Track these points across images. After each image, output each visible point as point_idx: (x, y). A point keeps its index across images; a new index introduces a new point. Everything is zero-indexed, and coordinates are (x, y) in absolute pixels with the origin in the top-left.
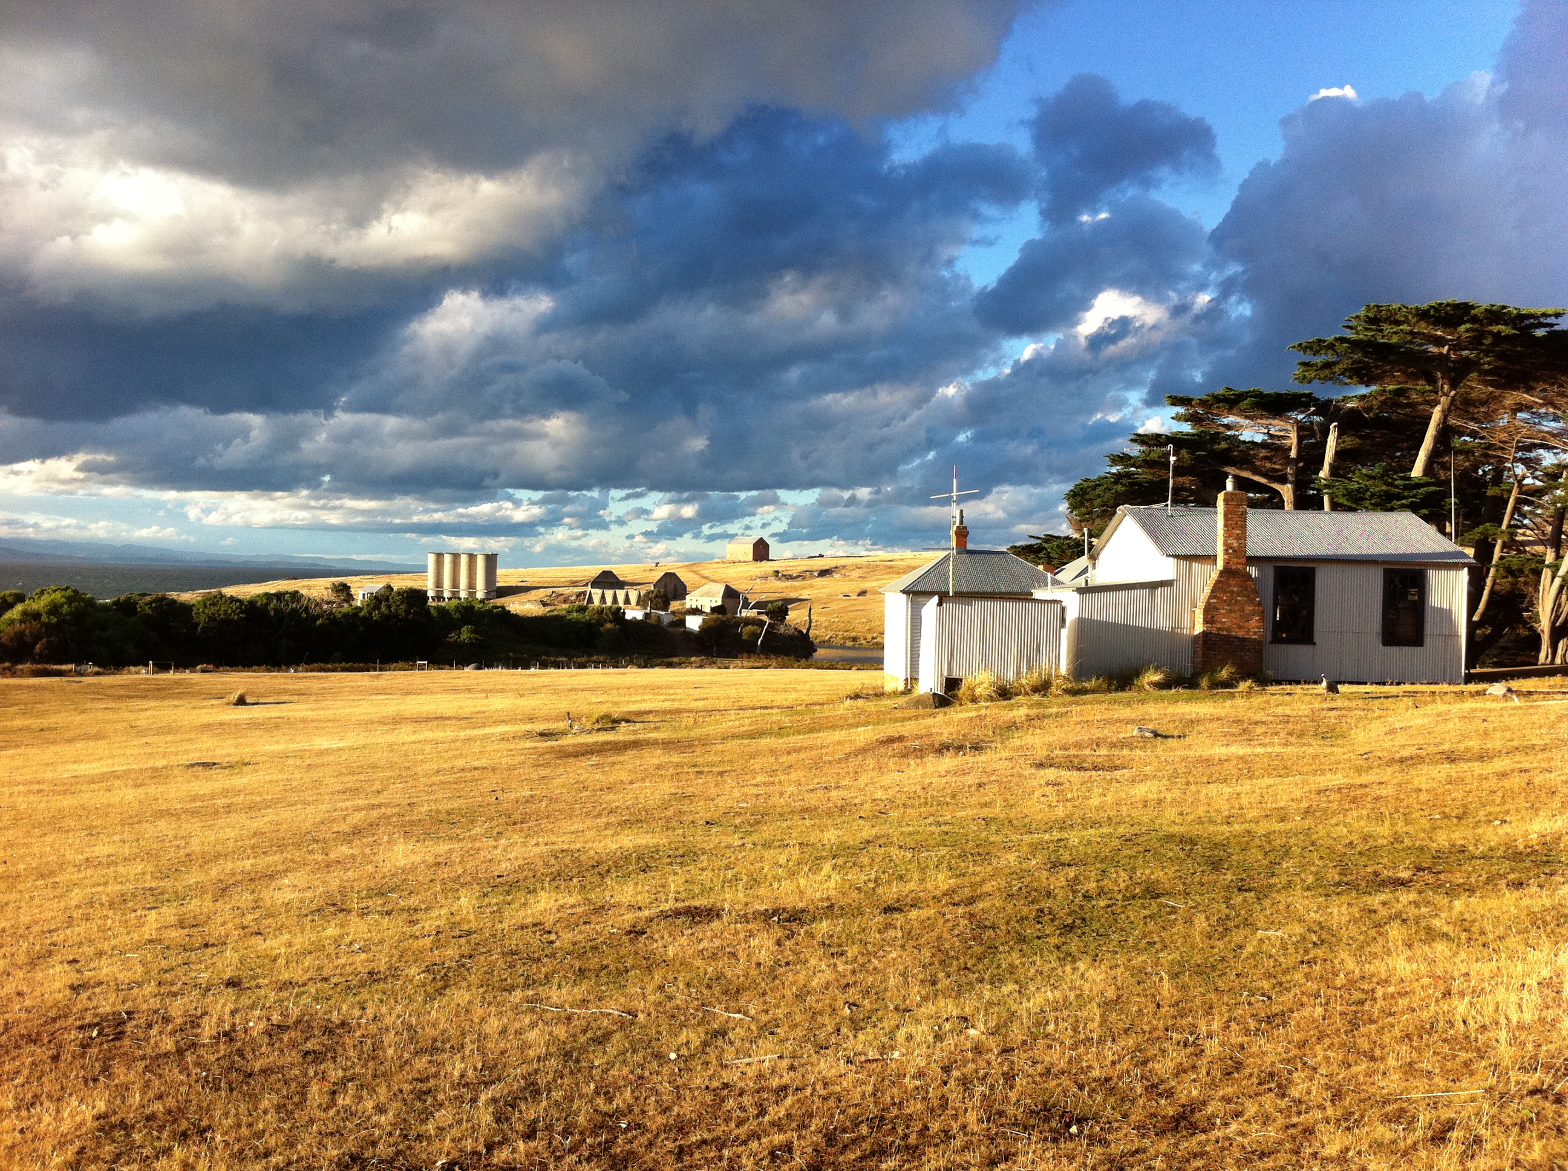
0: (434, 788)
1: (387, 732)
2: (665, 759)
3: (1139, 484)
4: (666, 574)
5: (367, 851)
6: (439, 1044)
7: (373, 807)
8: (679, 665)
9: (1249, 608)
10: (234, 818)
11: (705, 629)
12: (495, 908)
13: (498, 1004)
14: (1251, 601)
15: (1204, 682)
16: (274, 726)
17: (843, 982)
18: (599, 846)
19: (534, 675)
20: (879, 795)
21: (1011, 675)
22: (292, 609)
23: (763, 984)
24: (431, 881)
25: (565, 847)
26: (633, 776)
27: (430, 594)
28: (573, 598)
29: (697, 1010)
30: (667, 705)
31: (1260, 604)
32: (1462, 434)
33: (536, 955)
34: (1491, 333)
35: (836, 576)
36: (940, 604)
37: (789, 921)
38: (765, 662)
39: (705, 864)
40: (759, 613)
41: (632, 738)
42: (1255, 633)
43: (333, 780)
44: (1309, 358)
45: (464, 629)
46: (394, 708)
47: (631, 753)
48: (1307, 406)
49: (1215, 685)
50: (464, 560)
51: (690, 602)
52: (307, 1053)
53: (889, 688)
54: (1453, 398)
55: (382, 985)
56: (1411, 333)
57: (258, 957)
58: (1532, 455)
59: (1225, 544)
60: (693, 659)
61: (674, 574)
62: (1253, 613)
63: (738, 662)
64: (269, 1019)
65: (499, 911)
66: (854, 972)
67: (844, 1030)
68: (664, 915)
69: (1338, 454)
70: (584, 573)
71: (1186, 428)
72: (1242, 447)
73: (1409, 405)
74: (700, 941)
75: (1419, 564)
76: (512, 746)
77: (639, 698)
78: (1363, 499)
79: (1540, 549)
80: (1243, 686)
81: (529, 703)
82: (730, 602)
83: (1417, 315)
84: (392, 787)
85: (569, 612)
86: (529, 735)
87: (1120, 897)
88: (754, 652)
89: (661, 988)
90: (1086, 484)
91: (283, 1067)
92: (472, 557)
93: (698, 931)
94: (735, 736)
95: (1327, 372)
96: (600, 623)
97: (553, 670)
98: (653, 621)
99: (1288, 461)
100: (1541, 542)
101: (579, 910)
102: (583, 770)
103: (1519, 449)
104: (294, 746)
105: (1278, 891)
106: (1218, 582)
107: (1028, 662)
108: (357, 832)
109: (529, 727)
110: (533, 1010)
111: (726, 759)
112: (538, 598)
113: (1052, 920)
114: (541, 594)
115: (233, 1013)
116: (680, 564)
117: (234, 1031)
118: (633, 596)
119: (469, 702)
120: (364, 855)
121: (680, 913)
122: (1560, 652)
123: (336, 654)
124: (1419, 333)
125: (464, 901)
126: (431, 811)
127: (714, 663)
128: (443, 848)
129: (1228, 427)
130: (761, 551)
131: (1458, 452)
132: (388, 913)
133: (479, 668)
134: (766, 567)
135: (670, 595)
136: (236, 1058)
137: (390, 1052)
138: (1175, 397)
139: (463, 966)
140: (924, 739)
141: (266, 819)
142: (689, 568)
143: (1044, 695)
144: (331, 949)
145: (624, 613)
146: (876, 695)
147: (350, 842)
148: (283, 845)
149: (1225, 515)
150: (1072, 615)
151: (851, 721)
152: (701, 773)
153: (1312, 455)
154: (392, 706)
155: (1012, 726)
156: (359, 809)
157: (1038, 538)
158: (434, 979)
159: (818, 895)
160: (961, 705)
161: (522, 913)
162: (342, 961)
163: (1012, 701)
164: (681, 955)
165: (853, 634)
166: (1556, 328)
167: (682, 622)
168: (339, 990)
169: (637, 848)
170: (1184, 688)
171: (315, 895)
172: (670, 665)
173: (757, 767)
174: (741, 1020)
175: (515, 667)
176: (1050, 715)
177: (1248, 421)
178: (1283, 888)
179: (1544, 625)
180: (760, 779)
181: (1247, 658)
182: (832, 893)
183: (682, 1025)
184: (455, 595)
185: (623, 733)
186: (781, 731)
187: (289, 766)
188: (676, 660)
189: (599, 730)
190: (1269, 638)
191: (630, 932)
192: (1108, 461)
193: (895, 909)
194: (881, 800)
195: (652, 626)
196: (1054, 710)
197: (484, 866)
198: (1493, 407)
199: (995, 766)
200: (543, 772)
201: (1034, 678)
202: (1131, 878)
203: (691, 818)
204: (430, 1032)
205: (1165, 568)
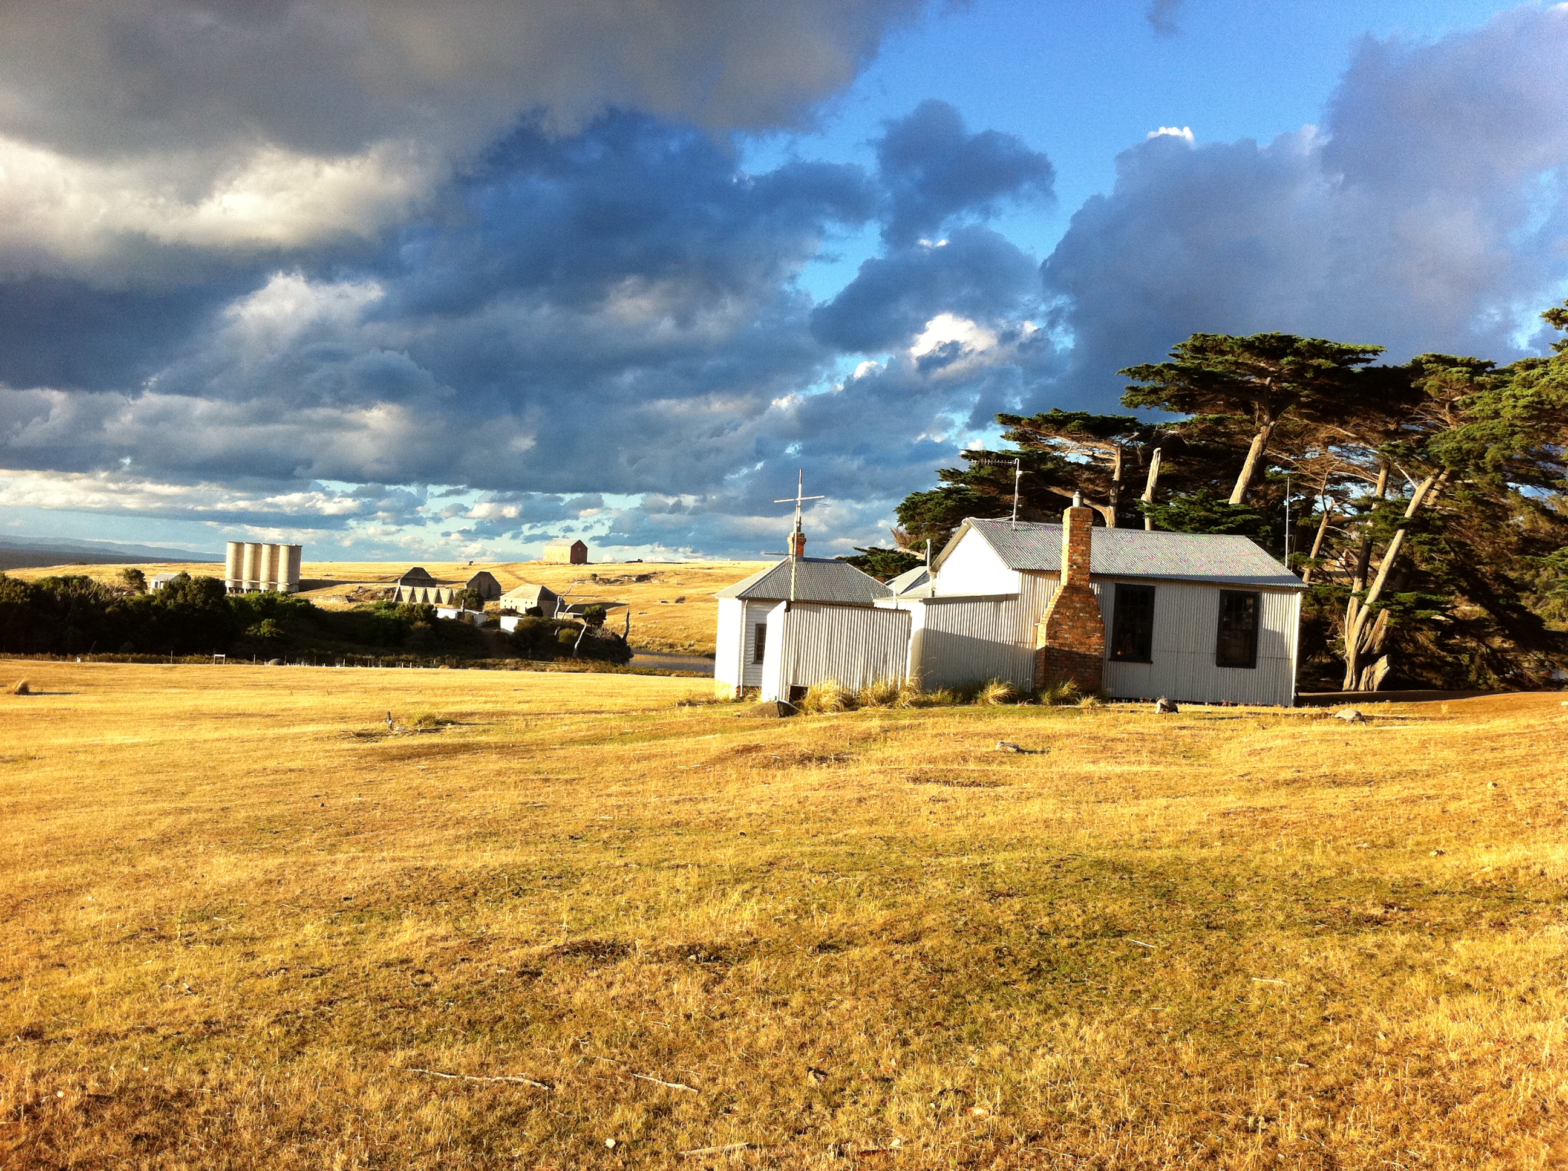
0: (248, 791)
1: (185, 728)
2: (503, 764)
3: (969, 500)
4: (481, 573)
5: (181, 862)
6: (308, 1125)
7: (182, 811)
8: (494, 667)
9: (1091, 625)
10: (22, 819)
11: (520, 631)
12: (348, 939)
13: (375, 1069)
14: (1093, 618)
15: (1046, 697)
16: (60, 718)
17: (796, 1041)
18: (459, 862)
19: (340, 672)
20: (753, 808)
21: (857, 686)
22: (80, 594)
23: (699, 1043)
24: (265, 903)
25: (419, 864)
26: (473, 783)
27: (229, 584)
28: (381, 594)
29: (626, 1078)
30: (489, 707)
31: (1101, 621)
32: (1275, 464)
33: (411, 1002)
34: (1311, 366)
35: (655, 581)
36: (788, 610)
37: (709, 960)
38: (583, 666)
39: (588, 887)
40: (575, 617)
41: (462, 741)
42: (1096, 650)
43: (131, 779)
44: (1137, 383)
45: (265, 621)
46: (190, 703)
47: (464, 757)
48: (1130, 431)
49: (1056, 701)
50: (265, 551)
51: (504, 602)
52: (138, 1138)
53: (720, 695)
54: (1272, 428)
55: (222, 1040)
56: (1236, 363)
57: (63, 997)
58: (1341, 487)
59: (1070, 560)
60: (507, 661)
61: (488, 575)
62: (1095, 630)
63: (554, 665)
64: (84, 1088)
65: (353, 943)
66: (805, 1027)
67: (817, 1107)
68: (557, 952)
69: (1161, 479)
70: (393, 570)
71: (1014, 446)
72: (1068, 468)
73: (1224, 435)
74: (610, 985)
75: (1255, 587)
76: (328, 747)
77: (458, 699)
78: (1183, 523)
79: (1345, 580)
80: (1086, 702)
81: (339, 702)
82: (546, 604)
83: (1242, 346)
84: (198, 788)
85: (378, 608)
86: (345, 736)
87: (1079, 934)
88: (571, 656)
89: (575, 1047)
90: (917, 499)
91: (106, 1158)
92: (274, 548)
93: (607, 972)
94: (573, 741)
95: (1154, 397)
96: (411, 620)
97: (359, 668)
98: (466, 620)
99: (1109, 482)
100: (1348, 575)
101: (451, 943)
102: (413, 774)
103: (1329, 481)
104: (82, 741)
105: (1250, 930)
106: (1061, 598)
107: (875, 672)
108: (165, 840)
109: (343, 727)
110: (420, 1077)
111: (571, 766)
112: (343, 593)
113: (1015, 962)
114: (347, 589)
115: (36, 1077)
116: (495, 564)
117: (39, 1105)
118: (445, 595)
119: (273, 698)
120: (180, 870)
121: (578, 950)
122: (1364, 679)
123: (126, 644)
124: (1242, 364)
125: (309, 929)
126: (249, 817)
127: (529, 665)
128: (273, 862)
129: (1054, 448)
130: (579, 554)
131: (1271, 482)
132: (219, 943)
133: (280, 663)
134: (583, 570)
135: (484, 595)
136: (43, 1146)
137: (247, 1136)
138: (1006, 416)
139: (322, 1014)
140: (782, 748)
141: (59, 822)
142: (505, 567)
143: (890, 707)
144: (153, 988)
145: (436, 612)
146: (709, 702)
147: (160, 852)
148: (82, 853)
149: (1071, 531)
150: (918, 624)
151: (695, 729)
152: (547, 780)
153: (1134, 478)
154: (189, 701)
155: (867, 738)
156: (165, 813)
157: (863, 550)
158: (288, 1032)
159: (737, 928)
160: (806, 714)
161: (382, 946)
162: (170, 1005)
163: (859, 712)
164: (590, 1004)
165: (670, 641)
166: (1373, 364)
167: (496, 623)
168: (169, 1045)
169: (504, 867)
170: (1029, 702)
171: (127, 919)
172: (484, 666)
173: (607, 774)
174: (685, 1092)
175: (319, 664)
176: (904, 728)
177: (1074, 443)
178: (1254, 925)
179: (1350, 651)
180: (615, 788)
181: (1087, 674)
182: (754, 926)
183: (614, 1101)
184: (254, 587)
185: (449, 736)
186: (622, 737)
187: (79, 762)
188: (489, 661)
189: (422, 731)
190: (1108, 655)
191: (523, 973)
192: (939, 476)
193: (829, 946)
194: (757, 814)
195: (465, 625)
196: (906, 722)
197: (326, 886)
198: (1307, 439)
199: (871, 779)
200: (370, 776)
201: (881, 688)
202: (1084, 912)
203: (550, 831)
204: (298, 1109)
205: (1010, 582)
